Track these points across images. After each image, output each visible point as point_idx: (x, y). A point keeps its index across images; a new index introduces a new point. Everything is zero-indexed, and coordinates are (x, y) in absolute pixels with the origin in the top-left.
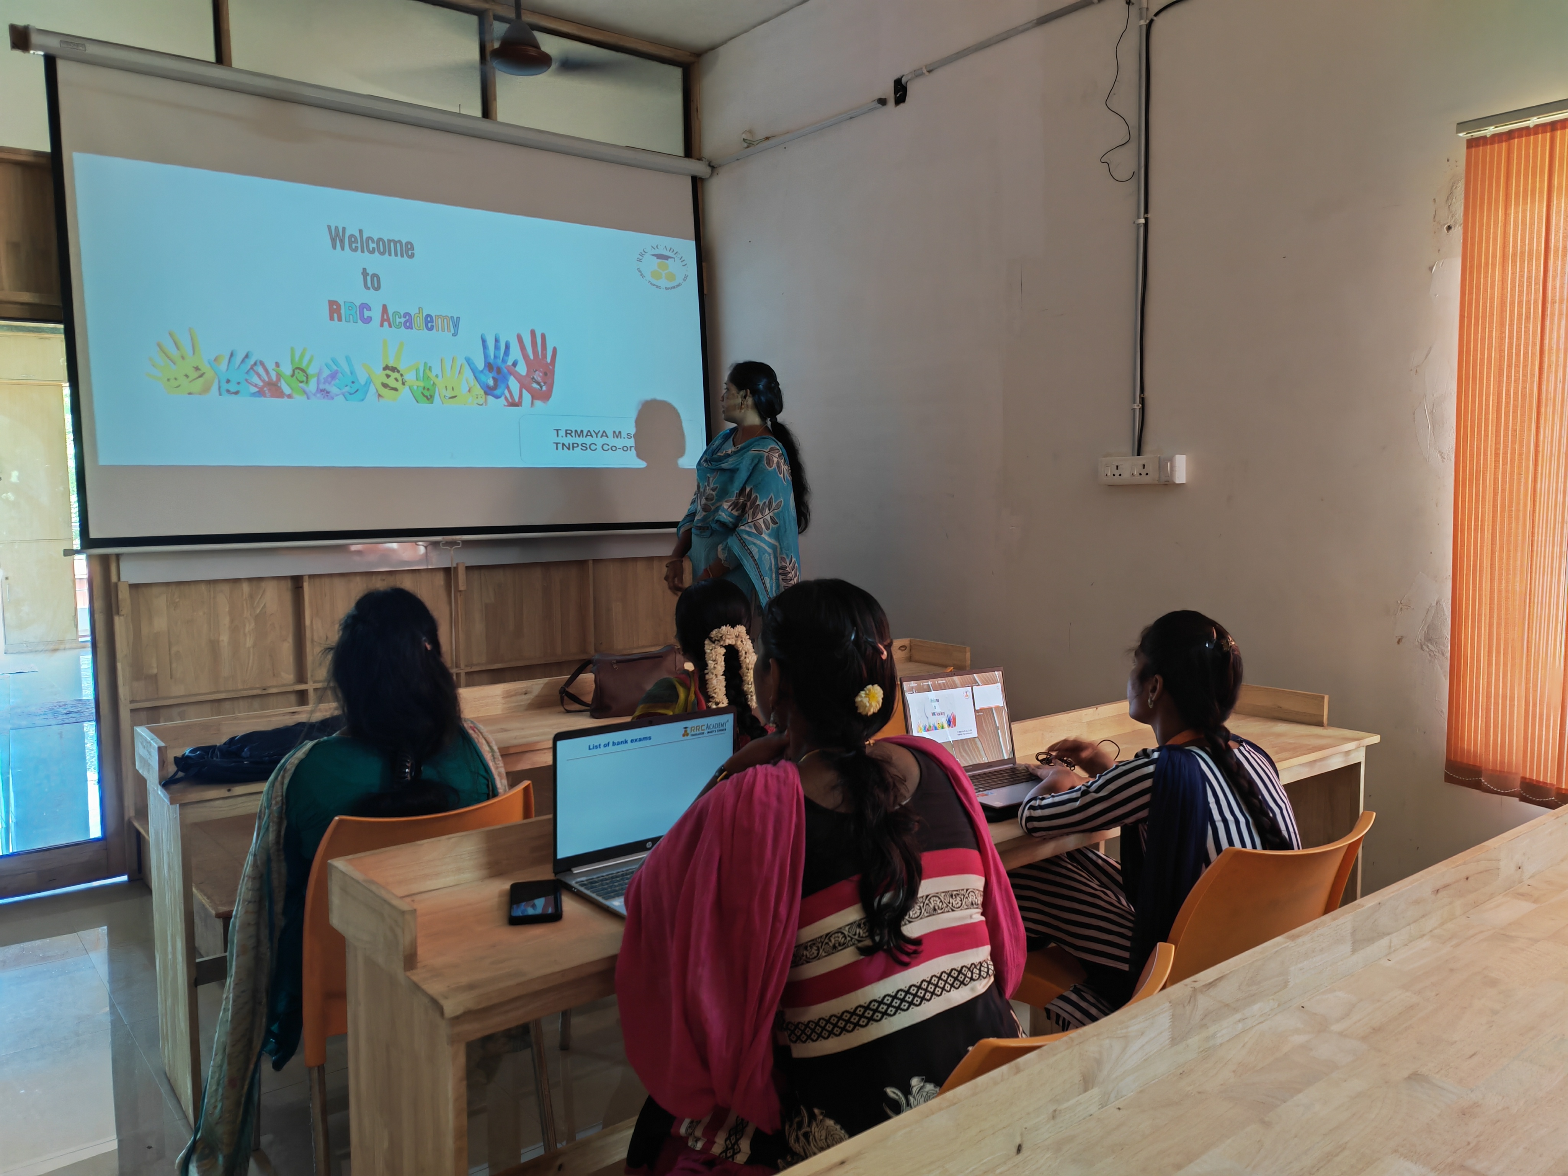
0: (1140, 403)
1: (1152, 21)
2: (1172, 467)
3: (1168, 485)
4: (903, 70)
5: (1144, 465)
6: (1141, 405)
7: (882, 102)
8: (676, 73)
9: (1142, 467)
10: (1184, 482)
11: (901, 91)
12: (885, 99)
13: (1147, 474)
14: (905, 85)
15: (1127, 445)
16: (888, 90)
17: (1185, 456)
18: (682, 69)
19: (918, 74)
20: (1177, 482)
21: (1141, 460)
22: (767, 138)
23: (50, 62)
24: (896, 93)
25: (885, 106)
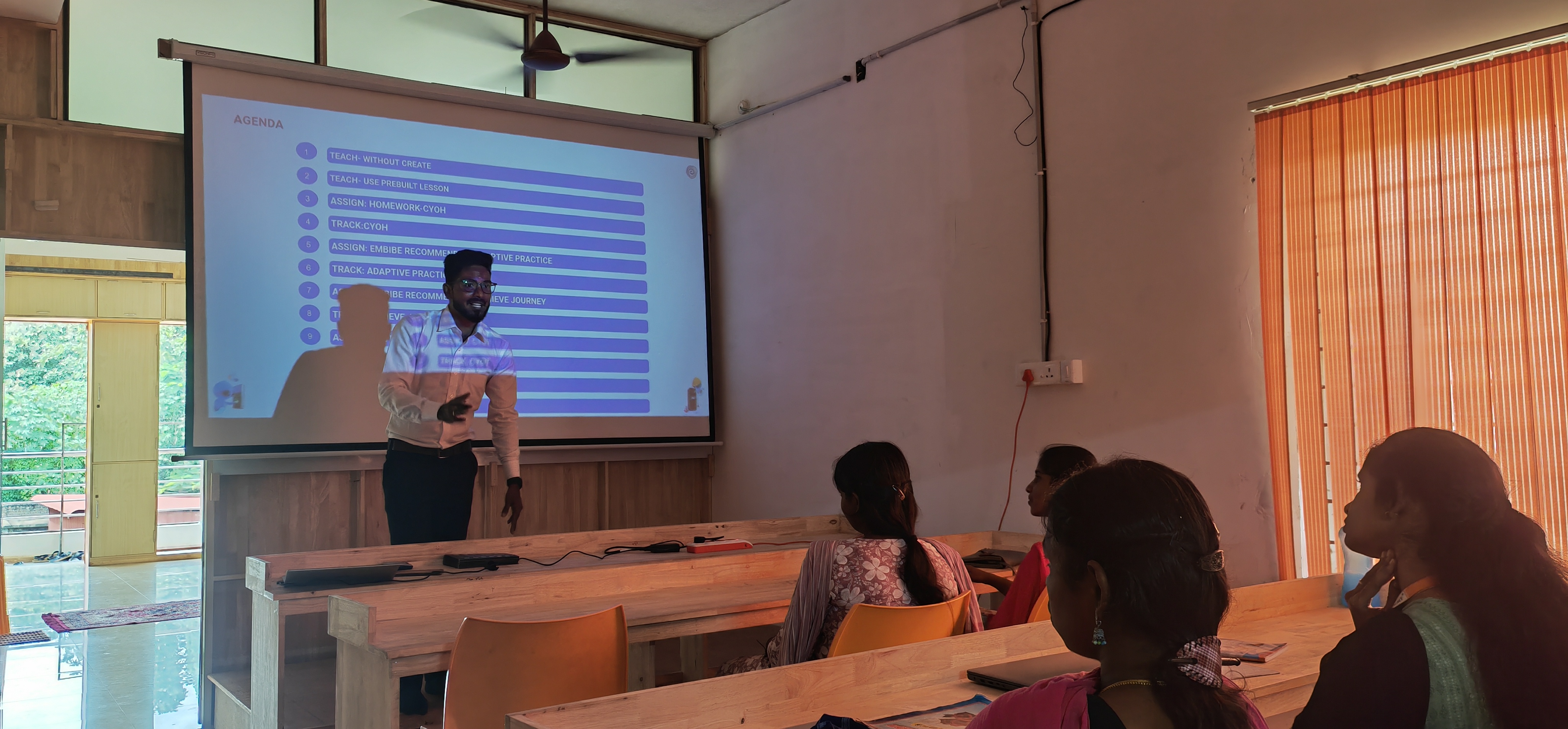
0: (1046, 318)
1: (1041, 23)
2: (1070, 370)
3: (1068, 385)
4: (862, 54)
5: (1049, 369)
6: (1046, 320)
7: (847, 79)
8: (689, 53)
9: (1048, 370)
10: (1082, 382)
11: (861, 71)
12: (850, 76)
13: (1052, 376)
14: (864, 66)
15: (1039, 353)
16: (852, 71)
17: (1081, 361)
18: (692, 52)
19: (872, 58)
20: (1075, 382)
21: (1048, 364)
22: (759, 107)
23: (187, 67)
24: (857, 73)
25: (849, 82)
